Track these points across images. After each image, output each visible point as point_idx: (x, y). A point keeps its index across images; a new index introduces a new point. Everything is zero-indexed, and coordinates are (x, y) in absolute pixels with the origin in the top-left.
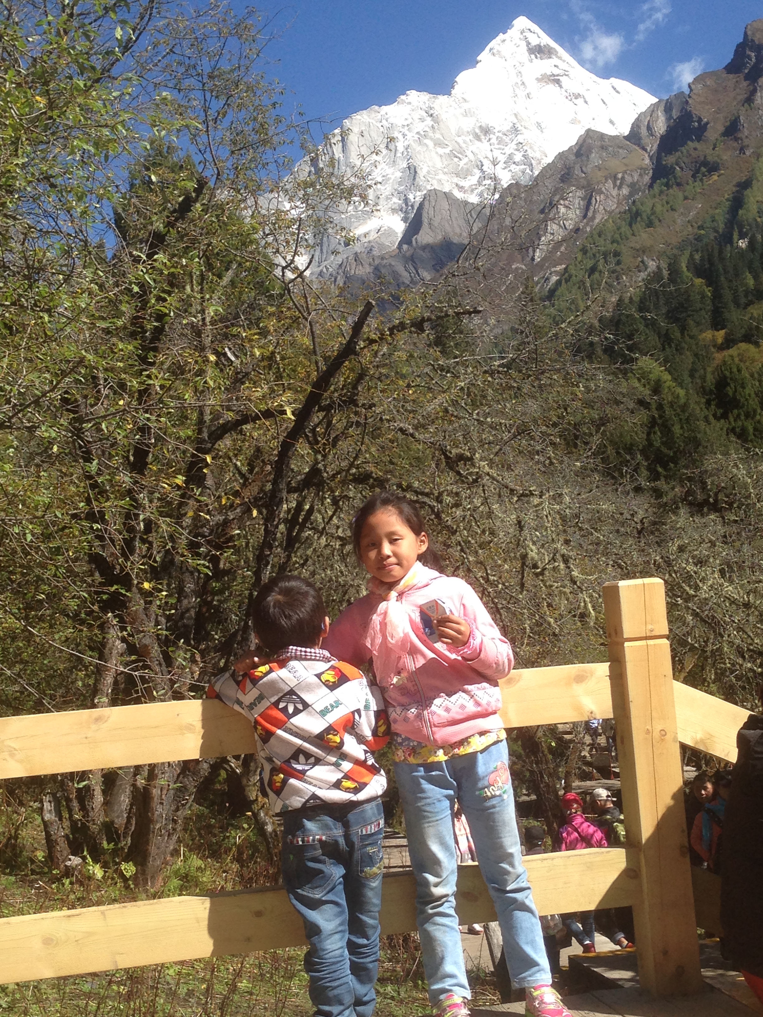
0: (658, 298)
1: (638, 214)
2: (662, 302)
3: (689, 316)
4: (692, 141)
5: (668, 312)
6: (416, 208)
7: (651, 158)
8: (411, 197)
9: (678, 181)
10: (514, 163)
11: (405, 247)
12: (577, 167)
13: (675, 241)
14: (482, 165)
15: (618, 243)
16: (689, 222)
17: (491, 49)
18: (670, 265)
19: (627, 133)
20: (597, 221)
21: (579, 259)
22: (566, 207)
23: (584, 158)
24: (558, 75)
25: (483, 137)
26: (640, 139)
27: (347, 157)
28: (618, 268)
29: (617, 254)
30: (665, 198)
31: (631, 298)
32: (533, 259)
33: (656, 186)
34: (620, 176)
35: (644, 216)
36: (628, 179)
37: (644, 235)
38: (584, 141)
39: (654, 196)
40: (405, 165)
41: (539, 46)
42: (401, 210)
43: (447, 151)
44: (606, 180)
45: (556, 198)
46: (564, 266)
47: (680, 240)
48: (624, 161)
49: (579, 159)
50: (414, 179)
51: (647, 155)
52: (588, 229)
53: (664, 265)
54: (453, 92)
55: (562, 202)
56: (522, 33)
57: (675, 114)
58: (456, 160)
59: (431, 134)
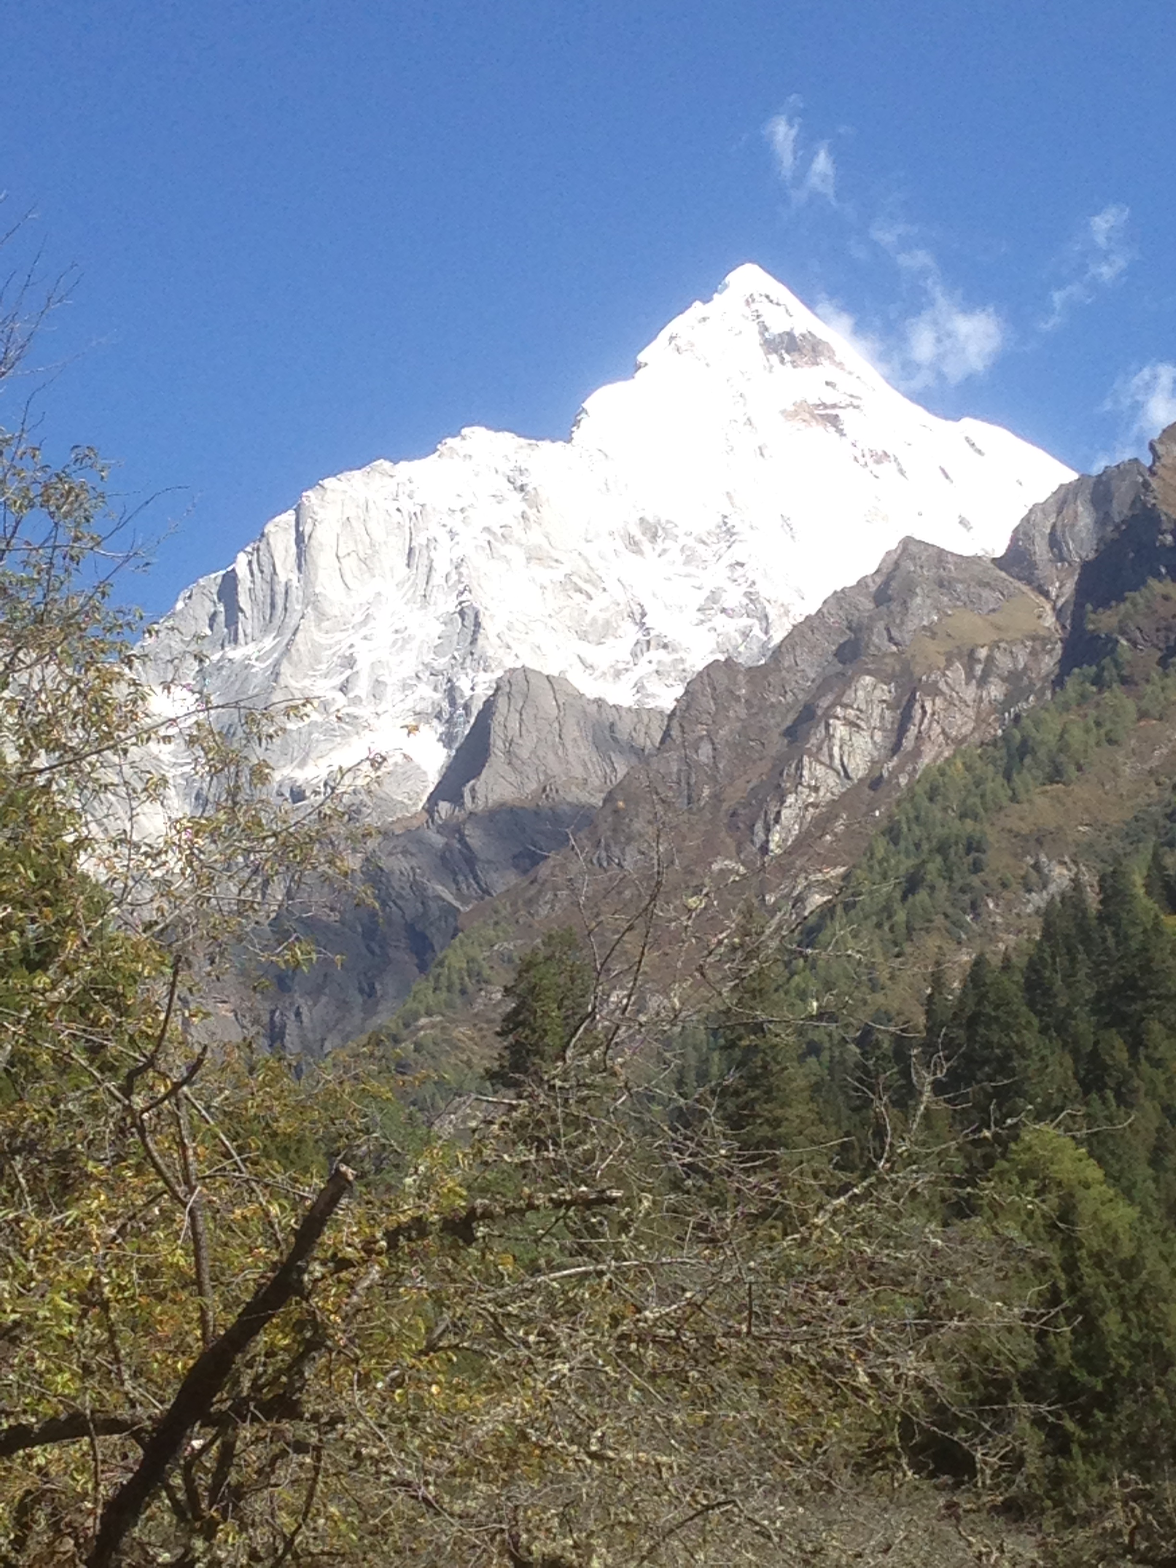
0: (1073, 960)
1: (1024, 749)
2: (1082, 973)
3: (1148, 1010)
4: (1158, 576)
5: (1099, 997)
6: (475, 712)
7: (1059, 613)
8: (463, 684)
9: (1125, 672)
10: (723, 611)
11: (444, 807)
12: (880, 625)
13: (1116, 817)
14: (644, 615)
15: (976, 818)
16: (1151, 772)
17: (672, 338)
18: (1102, 879)
19: (1000, 551)
20: (925, 760)
21: (880, 853)
22: (851, 724)
23: (895, 607)
24: (834, 406)
25: (646, 546)
26: (1033, 565)
27: (307, 583)
28: (975, 881)
29: (973, 846)
30: (1093, 713)
31: (1007, 959)
32: (764, 849)
33: (1071, 683)
34: (983, 653)
35: (1042, 753)
36: (1004, 662)
37: (1041, 802)
38: (897, 564)
39: (1066, 707)
40: (451, 605)
41: (790, 334)
42: (438, 716)
43: (558, 574)
44: (949, 663)
45: (824, 703)
46: (841, 870)
47: (1129, 817)
48: (992, 617)
49: (883, 608)
50: (474, 641)
51: (1048, 607)
52: (903, 780)
53: (1088, 878)
54: (577, 434)
55: (839, 711)
56: (748, 303)
57: (1120, 509)
58: (580, 598)
59: (517, 531)
